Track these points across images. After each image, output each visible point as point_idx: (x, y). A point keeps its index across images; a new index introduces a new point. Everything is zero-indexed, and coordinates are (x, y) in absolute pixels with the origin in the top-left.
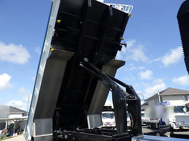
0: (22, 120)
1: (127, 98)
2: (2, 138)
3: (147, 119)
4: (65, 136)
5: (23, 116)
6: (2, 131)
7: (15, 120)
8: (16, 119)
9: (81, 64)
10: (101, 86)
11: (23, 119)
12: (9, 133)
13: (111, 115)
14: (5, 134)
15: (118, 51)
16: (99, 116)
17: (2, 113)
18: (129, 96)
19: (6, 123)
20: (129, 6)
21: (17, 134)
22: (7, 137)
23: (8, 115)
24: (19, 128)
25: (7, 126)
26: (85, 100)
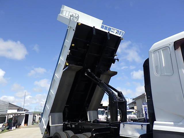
0: (19, 115)
1: (118, 100)
2: (3, 131)
3: (134, 117)
4: (73, 125)
5: (18, 111)
6: (2, 124)
7: (13, 115)
8: (15, 114)
9: (86, 73)
10: (98, 89)
11: (21, 114)
12: (9, 127)
13: (102, 112)
14: (6, 127)
15: (112, 64)
16: (96, 112)
17: (3, 107)
18: (119, 99)
19: (6, 117)
20: (121, 31)
21: (15, 127)
22: (7, 130)
23: (7, 109)
24: (17, 122)
25: (7, 120)
26: (87, 99)
